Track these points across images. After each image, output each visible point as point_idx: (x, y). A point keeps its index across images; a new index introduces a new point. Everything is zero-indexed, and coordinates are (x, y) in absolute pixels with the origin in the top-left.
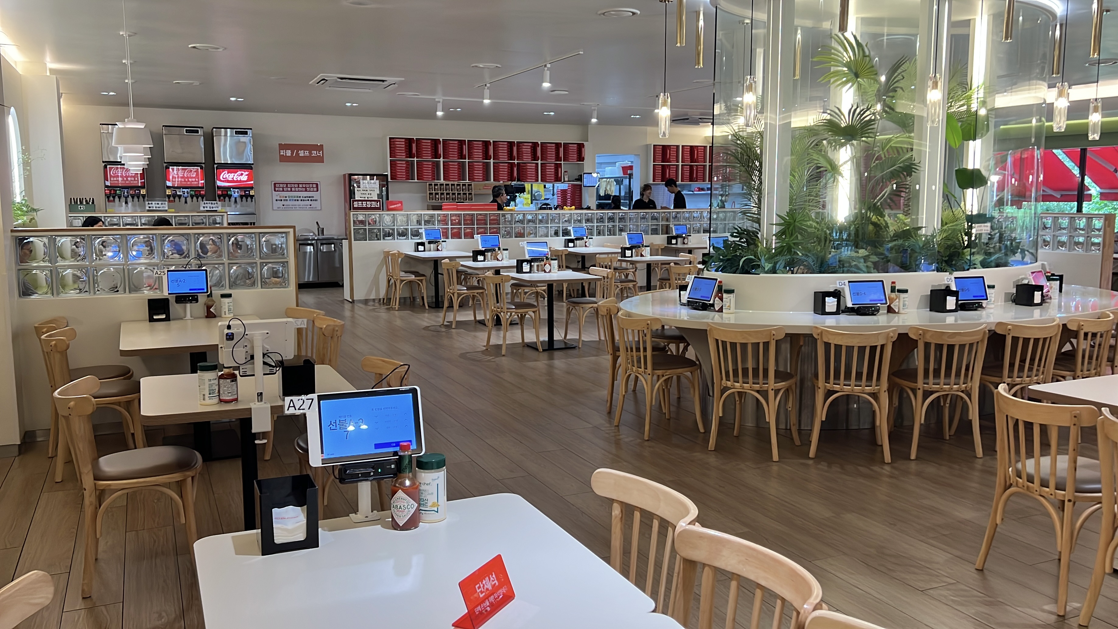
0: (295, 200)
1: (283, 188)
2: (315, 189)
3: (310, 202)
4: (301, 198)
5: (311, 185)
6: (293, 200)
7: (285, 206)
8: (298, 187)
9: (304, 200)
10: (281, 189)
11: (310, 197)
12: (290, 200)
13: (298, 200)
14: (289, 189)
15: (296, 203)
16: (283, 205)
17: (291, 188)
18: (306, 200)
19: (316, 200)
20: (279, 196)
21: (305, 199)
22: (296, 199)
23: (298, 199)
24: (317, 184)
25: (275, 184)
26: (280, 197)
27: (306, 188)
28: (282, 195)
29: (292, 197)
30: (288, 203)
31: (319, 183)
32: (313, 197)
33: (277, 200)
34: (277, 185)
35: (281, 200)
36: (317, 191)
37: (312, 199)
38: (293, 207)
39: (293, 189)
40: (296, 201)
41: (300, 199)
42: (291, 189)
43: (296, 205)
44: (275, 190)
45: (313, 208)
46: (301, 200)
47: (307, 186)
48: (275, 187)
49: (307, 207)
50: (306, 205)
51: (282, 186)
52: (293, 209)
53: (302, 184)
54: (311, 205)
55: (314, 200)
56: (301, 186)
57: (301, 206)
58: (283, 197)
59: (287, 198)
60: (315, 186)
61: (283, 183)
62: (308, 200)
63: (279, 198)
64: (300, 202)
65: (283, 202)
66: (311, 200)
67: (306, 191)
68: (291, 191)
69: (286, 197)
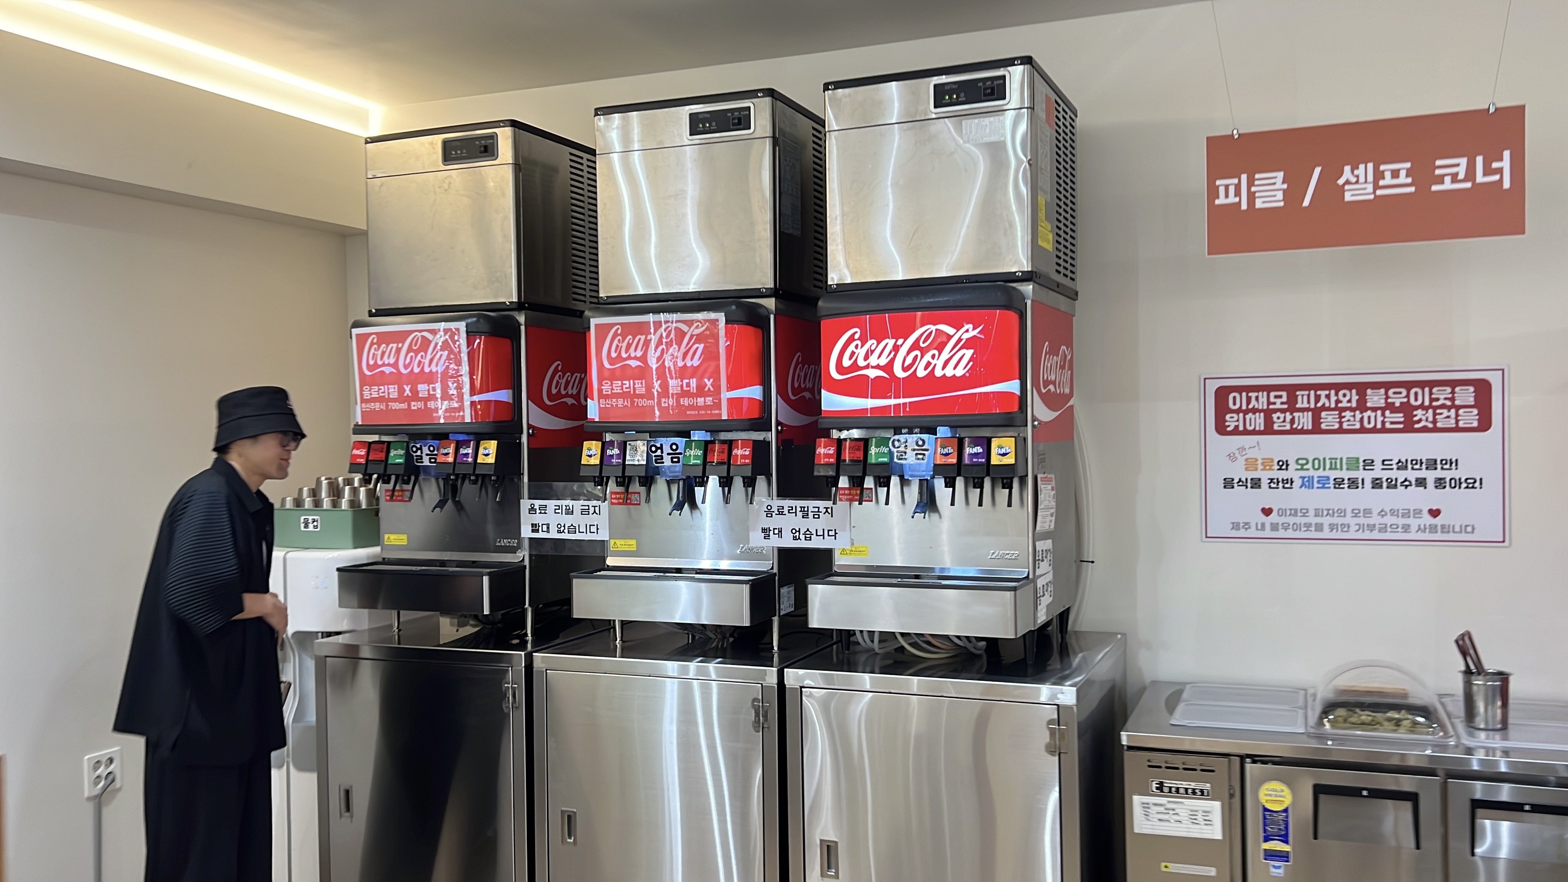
0: (1338, 483)
1: (1268, 414)
2: (1470, 418)
3: (1431, 497)
4: (1378, 472)
5: (1442, 394)
6: (1323, 482)
7: (1273, 518)
8: (1362, 406)
9: (1392, 485)
10: (1258, 421)
11: (1432, 464)
12: (1307, 483)
13: (1353, 483)
14: (1305, 420)
15: (1347, 498)
16: (1267, 512)
17: (1316, 414)
18: (1406, 484)
19: (1471, 484)
20: (1241, 461)
21: (1401, 475)
22: (1346, 475)
23: (1360, 474)
24: (1483, 389)
25: (1222, 394)
26: (1251, 464)
27: (1407, 409)
28: (1259, 455)
29: (1318, 463)
30: (1298, 497)
31: (1494, 379)
32: (1452, 463)
33: (1228, 483)
34: (1235, 401)
35: (1256, 483)
36: (1484, 424)
37: (1447, 475)
38: (1326, 521)
39: (1329, 420)
40: (1346, 491)
41: (1368, 476)
42: (1317, 420)
43: (1342, 513)
44: (1221, 429)
45: (1445, 529)
46: (1377, 484)
47: (1421, 397)
48: (1222, 409)
49: (1414, 523)
50: (1406, 514)
51: (1262, 403)
52: (1326, 534)
53: (1387, 386)
54: (1435, 513)
55: (1457, 483)
56: (1375, 398)
57: (1375, 520)
58: (1267, 464)
59: (1292, 473)
60: (1466, 395)
61: (1269, 389)
62: (1421, 483)
63: (1238, 472)
64: (1366, 497)
65: (1266, 496)
66: (1440, 483)
67: (1409, 427)
68: (1316, 429)
69: (1283, 465)
